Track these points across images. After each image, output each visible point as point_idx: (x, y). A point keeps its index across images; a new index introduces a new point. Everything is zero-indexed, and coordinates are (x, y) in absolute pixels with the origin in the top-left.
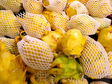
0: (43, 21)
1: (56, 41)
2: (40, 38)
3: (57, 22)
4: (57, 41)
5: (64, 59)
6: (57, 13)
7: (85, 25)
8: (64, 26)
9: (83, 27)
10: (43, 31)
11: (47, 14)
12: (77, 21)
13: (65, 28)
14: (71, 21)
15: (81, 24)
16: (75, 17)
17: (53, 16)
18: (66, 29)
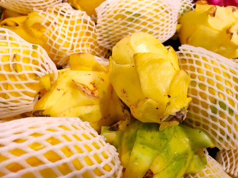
0: (17, 45)
1: (92, 93)
2: (31, 108)
3: (61, 38)
4: (97, 93)
5: (149, 136)
6: (49, 11)
7: (149, 17)
8: (86, 42)
9: (144, 24)
10: (33, 81)
11: (17, 25)
12: (123, 13)
13: (92, 47)
14: (104, 21)
15: (136, 18)
16: (108, 7)
17: (43, 24)
18: (96, 50)
